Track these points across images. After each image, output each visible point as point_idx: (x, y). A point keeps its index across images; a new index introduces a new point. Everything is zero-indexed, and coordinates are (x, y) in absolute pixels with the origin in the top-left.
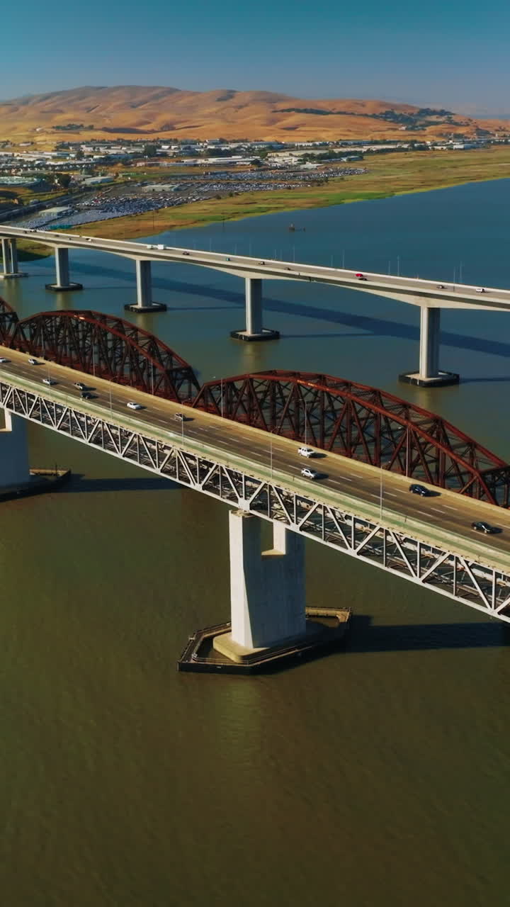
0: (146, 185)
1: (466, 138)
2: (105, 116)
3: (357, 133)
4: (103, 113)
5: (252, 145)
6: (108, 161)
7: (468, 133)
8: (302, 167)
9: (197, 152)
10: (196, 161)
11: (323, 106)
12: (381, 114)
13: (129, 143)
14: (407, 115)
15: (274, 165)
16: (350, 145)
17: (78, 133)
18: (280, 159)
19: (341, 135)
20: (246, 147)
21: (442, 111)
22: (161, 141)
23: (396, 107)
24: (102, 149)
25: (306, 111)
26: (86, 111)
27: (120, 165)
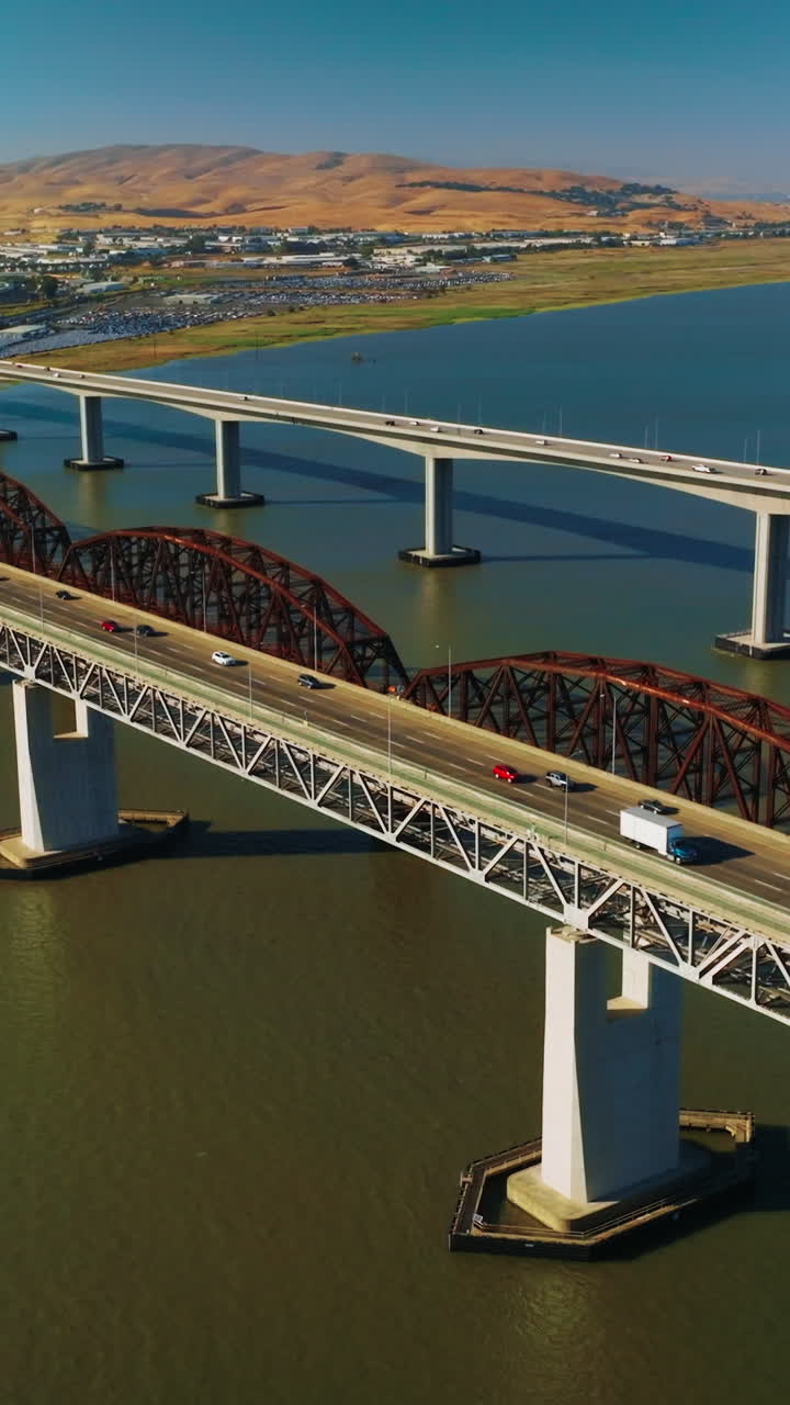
0: (173, 294)
1: (688, 228)
2: (143, 191)
3: (524, 220)
4: (139, 186)
5: (355, 236)
6: (131, 259)
7: (691, 221)
8: (419, 270)
9: (269, 246)
10: (262, 260)
11: (476, 178)
12: (565, 191)
13: (172, 233)
14: (604, 193)
15: (378, 266)
16: (507, 239)
17: (97, 216)
18: (387, 258)
19: (494, 222)
20: (345, 239)
21: (658, 187)
22: (219, 230)
23: (590, 182)
24: (126, 241)
25: (448, 186)
26: (117, 183)
27: (146, 264)
